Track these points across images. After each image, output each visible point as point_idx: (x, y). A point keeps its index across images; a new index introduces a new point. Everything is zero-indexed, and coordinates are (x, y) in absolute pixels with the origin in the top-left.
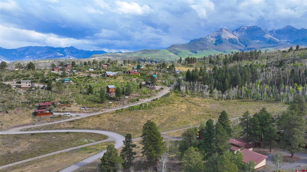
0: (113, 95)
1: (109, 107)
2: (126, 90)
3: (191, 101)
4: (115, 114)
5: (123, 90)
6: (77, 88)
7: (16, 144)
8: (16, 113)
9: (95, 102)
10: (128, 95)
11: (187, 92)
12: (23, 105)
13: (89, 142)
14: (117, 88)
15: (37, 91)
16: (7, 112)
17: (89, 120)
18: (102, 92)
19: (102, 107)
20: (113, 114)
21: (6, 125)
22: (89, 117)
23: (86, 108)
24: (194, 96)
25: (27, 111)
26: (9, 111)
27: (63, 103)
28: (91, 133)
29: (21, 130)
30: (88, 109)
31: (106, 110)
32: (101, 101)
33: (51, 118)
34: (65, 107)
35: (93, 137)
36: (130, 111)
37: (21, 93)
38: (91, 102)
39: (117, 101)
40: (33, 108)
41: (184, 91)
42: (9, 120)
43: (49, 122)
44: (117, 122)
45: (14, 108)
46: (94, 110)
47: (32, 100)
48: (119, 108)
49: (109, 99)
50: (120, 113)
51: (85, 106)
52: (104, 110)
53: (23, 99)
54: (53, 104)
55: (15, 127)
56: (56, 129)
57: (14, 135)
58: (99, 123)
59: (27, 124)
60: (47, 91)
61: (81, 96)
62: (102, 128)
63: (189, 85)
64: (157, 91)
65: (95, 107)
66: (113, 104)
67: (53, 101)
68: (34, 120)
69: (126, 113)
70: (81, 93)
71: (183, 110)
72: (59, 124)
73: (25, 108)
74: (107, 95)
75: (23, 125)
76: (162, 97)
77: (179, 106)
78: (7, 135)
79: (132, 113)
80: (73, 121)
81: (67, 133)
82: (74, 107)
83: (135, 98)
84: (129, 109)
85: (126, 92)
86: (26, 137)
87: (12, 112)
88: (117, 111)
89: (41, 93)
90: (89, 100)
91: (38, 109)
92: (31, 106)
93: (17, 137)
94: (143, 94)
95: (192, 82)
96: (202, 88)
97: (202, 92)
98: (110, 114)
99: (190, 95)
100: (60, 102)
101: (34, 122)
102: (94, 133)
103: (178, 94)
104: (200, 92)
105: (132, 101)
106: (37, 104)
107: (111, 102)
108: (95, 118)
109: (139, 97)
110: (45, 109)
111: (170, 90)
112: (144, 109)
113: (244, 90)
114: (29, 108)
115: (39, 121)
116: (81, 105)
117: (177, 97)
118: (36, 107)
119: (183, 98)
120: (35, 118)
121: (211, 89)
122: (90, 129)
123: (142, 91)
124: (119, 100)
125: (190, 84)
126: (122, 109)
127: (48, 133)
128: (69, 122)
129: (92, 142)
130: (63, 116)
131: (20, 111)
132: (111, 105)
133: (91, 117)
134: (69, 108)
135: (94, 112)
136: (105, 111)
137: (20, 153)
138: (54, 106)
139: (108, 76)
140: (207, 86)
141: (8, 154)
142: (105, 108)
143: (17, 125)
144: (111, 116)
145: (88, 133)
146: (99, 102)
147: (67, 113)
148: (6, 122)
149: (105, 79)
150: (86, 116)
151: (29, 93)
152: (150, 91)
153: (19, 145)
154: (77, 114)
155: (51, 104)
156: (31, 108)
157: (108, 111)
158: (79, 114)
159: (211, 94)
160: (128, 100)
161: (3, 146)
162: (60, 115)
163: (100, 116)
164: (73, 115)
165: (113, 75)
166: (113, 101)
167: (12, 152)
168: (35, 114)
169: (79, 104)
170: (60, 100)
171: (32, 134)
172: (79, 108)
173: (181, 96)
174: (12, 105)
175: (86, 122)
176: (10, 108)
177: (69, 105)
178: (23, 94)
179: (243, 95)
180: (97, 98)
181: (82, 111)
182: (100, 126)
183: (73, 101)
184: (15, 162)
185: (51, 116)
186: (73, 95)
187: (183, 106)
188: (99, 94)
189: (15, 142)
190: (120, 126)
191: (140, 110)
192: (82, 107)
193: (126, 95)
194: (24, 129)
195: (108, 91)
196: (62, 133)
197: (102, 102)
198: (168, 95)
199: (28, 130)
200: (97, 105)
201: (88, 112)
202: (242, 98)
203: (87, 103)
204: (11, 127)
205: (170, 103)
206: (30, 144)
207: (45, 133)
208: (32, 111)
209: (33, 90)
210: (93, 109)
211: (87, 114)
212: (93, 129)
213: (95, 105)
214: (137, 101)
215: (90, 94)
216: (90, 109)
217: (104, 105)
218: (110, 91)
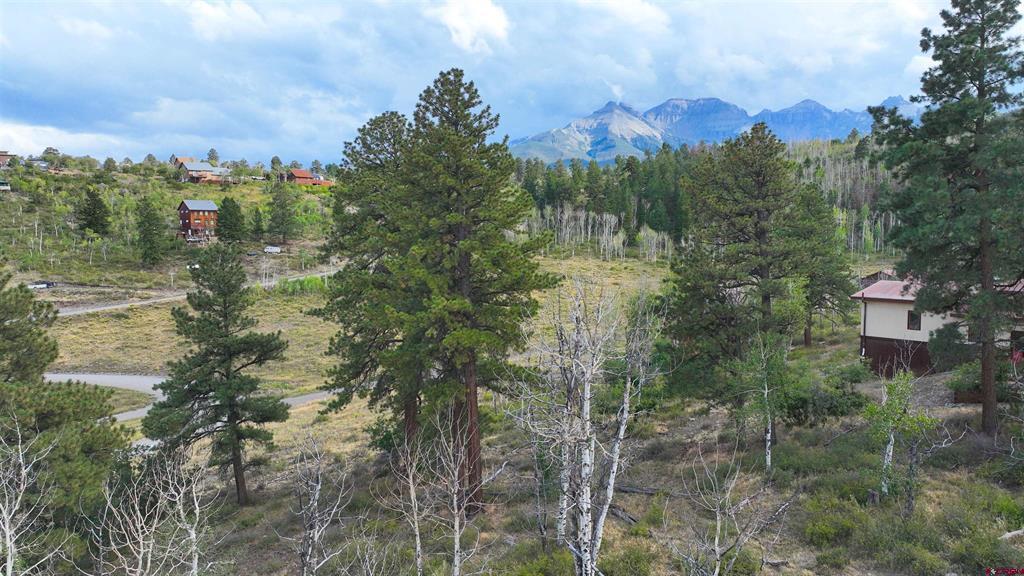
0: (209, 240)
2: (273, 219)
5: (259, 221)
9: (113, 264)
10: (280, 243)
17: (65, 331)
19: (145, 285)
23: (59, 287)
24: (563, 255)
30: (68, 288)
31: (168, 294)
32: (147, 259)
36: (289, 298)
46: (103, 293)
49: (187, 253)
51: (55, 278)
52: (153, 293)
58: (117, 344)
62: (129, 362)
63: (540, 220)
65: (110, 283)
69: (267, 306)
74: (180, 238)
79: (296, 305)
84: (284, 292)
85: (271, 230)
90: (84, 257)
95: (548, 209)
96: (593, 227)
97: (590, 242)
104: (585, 241)
105: (300, 265)
108: (97, 326)
116: (34, 275)
121: (627, 230)
125: (543, 216)
133: (78, 318)
135: (99, 300)
136: (160, 297)
139: (195, 180)
140: (611, 219)
142: (160, 286)
146: (129, 265)
149: (180, 188)
159: (632, 248)
160: (278, 260)
163: (127, 317)
165: (214, 178)
180: (127, 252)
182: (119, 356)
192: (37, 283)
195: (185, 225)
197: (146, 264)
200: (119, 275)
201: (65, 299)
203: (71, 268)
210: (98, 289)
212: (75, 369)
213: (113, 275)
214: (321, 265)
215: (90, 233)
216: (81, 289)
217: (158, 277)
218: (195, 222)
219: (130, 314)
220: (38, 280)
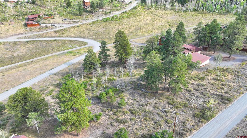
0: (89, 8)
1: (86, 19)
2: (100, 3)
3: (155, 13)
4: (92, 25)
5: (97, 4)
6: (57, 2)
7: (16, 49)
8: (10, 24)
9: (74, 14)
10: (102, 8)
11: (152, 6)
12: (14, 17)
13: (73, 47)
14: (92, 2)
15: (23, 5)
16: (2, 24)
17: (71, 30)
18: (79, 5)
19: (80, 19)
20: (90, 25)
21: (4, 34)
22: (71, 28)
23: (67, 20)
24: (158, 9)
25: (18, 22)
26: (4, 23)
27: (48, 16)
28: (74, 40)
29: (18, 38)
30: (69, 20)
31: (84, 21)
32: (79, 13)
33: (40, 28)
34: (49, 19)
35: (75, 43)
37: (10, 7)
38: (71, 14)
39: (93, 13)
40: (23, 20)
41: (150, 4)
42: (6, 30)
43: (38, 32)
44: (94, 32)
45: (7, 20)
46: (74, 21)
47: (21, 13)
48: (95, 20)
49: (86, 12)
50: (96, 24)
51: (66, 18)
52: (82, 21)
53: (13, 12)
54: (39, 16)
55: (12, 35)
56: (45, 37)
57: (13, 42)
58: (79, 33)
59: (21, 34)
60: (32, 5)
61: (62, 9)
62: (82, 36)
64: (126, 4)
65: (75, 19)
66: (89, 16)
67: (39, 14)
68: (26, 30)
69: (101, 24)
70: (61, 6)
71: (148, 21)
72: (47, 34)
73: (16, 20)
74: (84, 8)
75: (18, 34)
76: (130, 10)
77: (145, 18)
78: (8, 42)
79: (106, 24)
80: (58, 31)
81: (55, 40)
82: (58, 19)
83: (108, 11)
84: (103, 21)
85: (100, 5)
86: (23, 44)
87: (7, 23)
88: (93, 22)
89: (27, 6)
90: (69, 13)
91: (27, 21)
92: (21, 18)
93: (16, 43)
94: (114, 7)
96: (165, 2)
97: (164, 5)
98: (88, 25)
99: (154, 8)
100: (45, 14)
101: (26, 32)
102: (76, 41)
103: (144, 7)
104: (163, 5)
105: (106, 14)
106: (26, 17)
107: (88, 15)
108: (75, 29)
109: (111, 10)
110: (33, 20)
111: (138, 4)
112: (115, 20)
113: (201, 3)
114: (20, 20)
115: (30, 31)
116: (63, 17)
117: (143, 10)
118: (26, 19)
119: (148, 10)
120: (27, 28)
122: (72, 37)
123: (113, 4)
124: (94, 13)
126: (97, 21)
127: (40, 41)
128: (55, 31)
129: (75, 47)
130: (49, 27)
131: (13, 23)
132: (88, 17)
134: (53, 20)
135: (74, 23)
136: (83, 22)
137: (21, 56)
138: (41, 18)
141: (12, 57)
143: (13, 34)
144: (88, 26)
145: (72, 40)
146: (77, 15)
147: (52, 24)
148: (4, 31)
150: (68, 27)
151: (16, 6)
152: (120, 4)
153: (19, 50)
154: (61, 25)
155: (38, 17)
156: (22, 20)
157: (85, 22)
158: (62, 25)
159: (172, 7)
160: (101, 13)
161: (7, 50)
162: (47, 26)
163: (79, 27)
164: (57, 25)
166: (89, 14)
167: (14, 55)
168: (26, 25)
169: (61, 16)
170: (44, 13)
171: (27, 42)
172: (61, 20)
173: (147, 9)
174: (5, 18)
175: (69, 31)
176: (3, 20)
177: (53, 18)
178: (12, 7)
179: (199, 7)
180: (76, 11)
181: (64, 23)
182: (80, 35)
183: (55, 14)
184: (18, 62)
185: (40, 26)
186: (55, 8)
187: (148, 17)
188: (77, 8)
189: (15, 48)
190: (97, 34)
191: (112, 22)
192: (64, 19)
193: (100, 8)
194: (20, 37)
195: (84, 5)
196: (50, 40)
197: (80, 15)
198: (135, 8)
199: (23, 38)
200: (76, 17)
201: (69, 23)
202: (198, 10)
203: (68, 16)
204: (9, 36)
205: (137, 15)
206: (27, 49)
207: (37, 41)
208: (23, 23)
209: (19, 4)
211: (69, 25)
212: (75, 37)
213: (75, 17)
214: (109, 14)
215: (69, 7)
216: (70, 20)
217: (82, 18)
218: (86, 4)
219: (79, 26)
220: (64, 18)
